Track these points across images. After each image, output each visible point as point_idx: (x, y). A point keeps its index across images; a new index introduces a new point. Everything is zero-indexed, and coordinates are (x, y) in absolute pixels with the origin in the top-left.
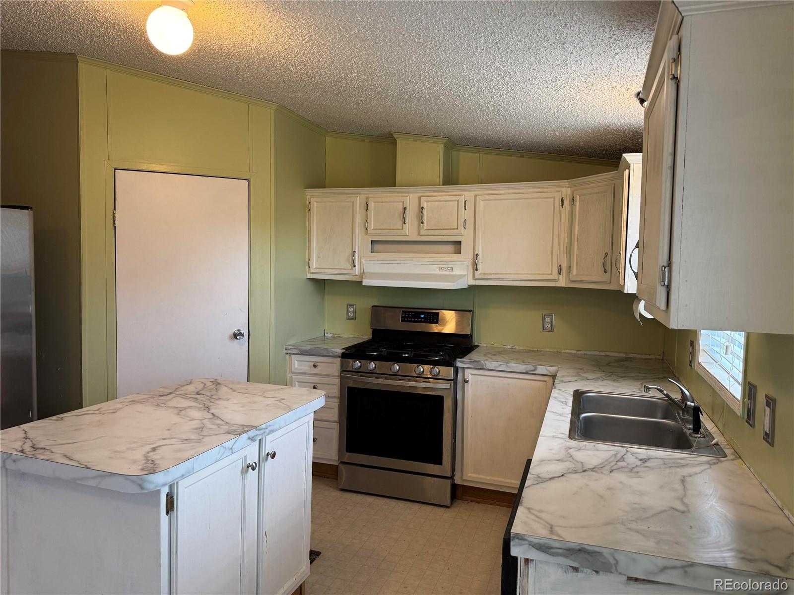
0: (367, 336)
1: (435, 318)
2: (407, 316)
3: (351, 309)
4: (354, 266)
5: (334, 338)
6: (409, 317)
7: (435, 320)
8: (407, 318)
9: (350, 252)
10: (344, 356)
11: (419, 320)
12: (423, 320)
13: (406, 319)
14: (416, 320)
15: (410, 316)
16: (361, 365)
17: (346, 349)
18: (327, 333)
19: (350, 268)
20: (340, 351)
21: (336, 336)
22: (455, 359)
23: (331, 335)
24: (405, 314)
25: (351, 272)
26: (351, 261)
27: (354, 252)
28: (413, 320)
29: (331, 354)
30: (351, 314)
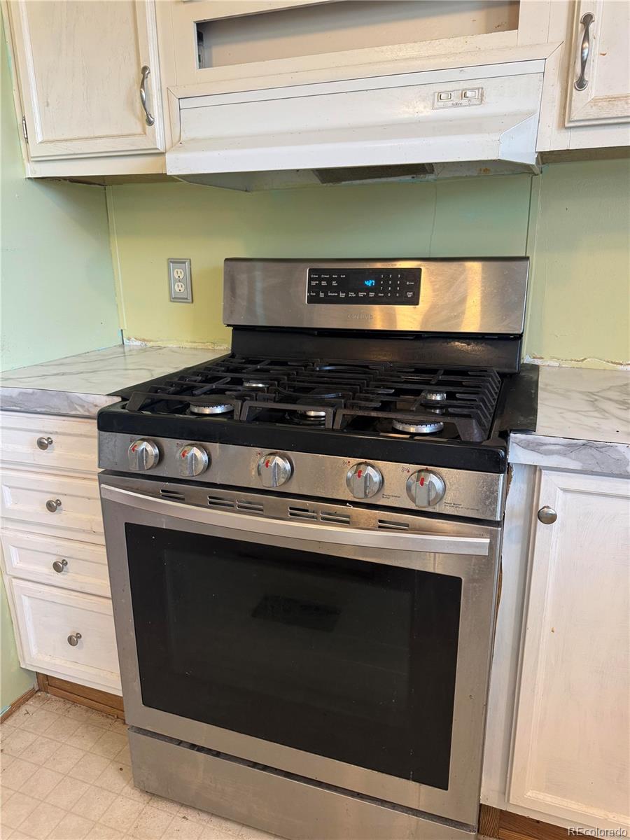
0: (220, 345)
1: (410, 288)
2: (324, 283)
3: (178, 273)
4: (150, 123)
5: (143, 350)
6: (329, 287)
7: (410, 294)
8: (325, 290)
9: (133, 73)
10: (107, 421)
11: (361, 295)
12: (372, 295)
13: (322, 295)
14: (352, 294)
15: (334, 283)
16: (161, 457)
17: (125, 395)
18: (129, 339)
19: (139, 130)
20: (105, 402)
21: (150, 344)
22: (504, 436)
23: (138, 343)
24: (320, 279)
25: (142, 144)
26: (138, 104)
27: (145, 69)
28: (342, 295)
29: (81, 412)
30: (179, 288)
